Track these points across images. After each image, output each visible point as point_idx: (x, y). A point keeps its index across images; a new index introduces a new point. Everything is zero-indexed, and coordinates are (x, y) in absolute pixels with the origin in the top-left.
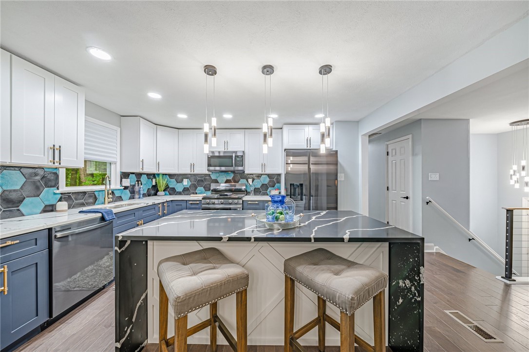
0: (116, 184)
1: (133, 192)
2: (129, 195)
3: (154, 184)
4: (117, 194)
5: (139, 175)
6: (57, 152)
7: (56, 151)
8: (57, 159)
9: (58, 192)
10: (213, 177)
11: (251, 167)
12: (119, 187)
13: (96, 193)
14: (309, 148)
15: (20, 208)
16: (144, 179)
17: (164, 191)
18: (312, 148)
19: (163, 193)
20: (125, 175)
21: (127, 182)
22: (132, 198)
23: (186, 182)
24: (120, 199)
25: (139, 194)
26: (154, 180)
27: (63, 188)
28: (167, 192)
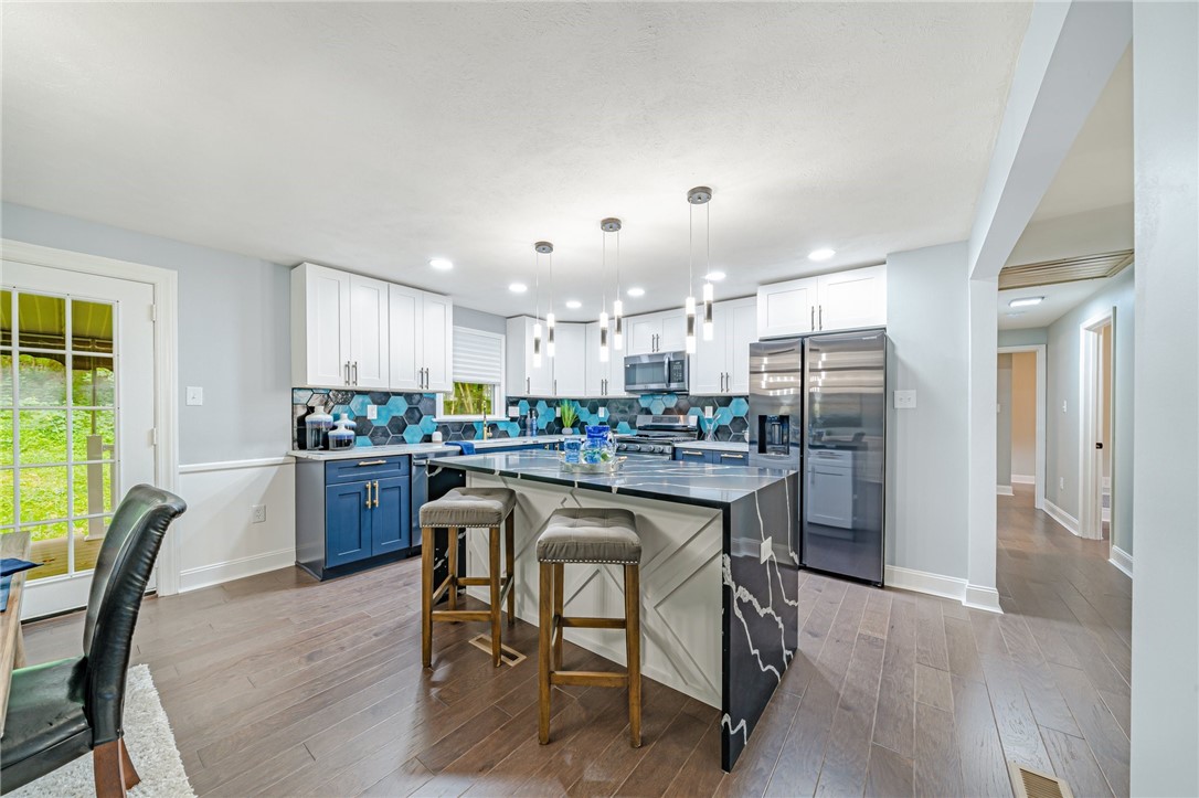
0: (500, 413)
1: (524, 426)
2: (519, 429)
3: (558, 415)
4: (502, 428)
5: (533, 402)
6: (425, 375)
7: (424, 373)
8: (425, 383)
9: (434, 420)
10: (644, 403)
11: (701, 383)
12: (503, 418)
13: (475, 425)
14: (817, 330)
15: (404, 435)
16: (541, 408)
17: (573, 426)
18: (824, 330)
19: (570, 430)
20: (512, 402)
21: (515, 412)
22: (523, 434)
23: (602, 413)
24: (506, 434)
25: (532, 430)
26: (558, 409)
27: (441, 417)
28: (577, 429)
